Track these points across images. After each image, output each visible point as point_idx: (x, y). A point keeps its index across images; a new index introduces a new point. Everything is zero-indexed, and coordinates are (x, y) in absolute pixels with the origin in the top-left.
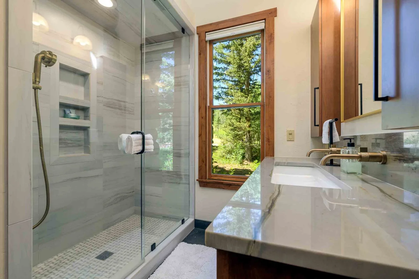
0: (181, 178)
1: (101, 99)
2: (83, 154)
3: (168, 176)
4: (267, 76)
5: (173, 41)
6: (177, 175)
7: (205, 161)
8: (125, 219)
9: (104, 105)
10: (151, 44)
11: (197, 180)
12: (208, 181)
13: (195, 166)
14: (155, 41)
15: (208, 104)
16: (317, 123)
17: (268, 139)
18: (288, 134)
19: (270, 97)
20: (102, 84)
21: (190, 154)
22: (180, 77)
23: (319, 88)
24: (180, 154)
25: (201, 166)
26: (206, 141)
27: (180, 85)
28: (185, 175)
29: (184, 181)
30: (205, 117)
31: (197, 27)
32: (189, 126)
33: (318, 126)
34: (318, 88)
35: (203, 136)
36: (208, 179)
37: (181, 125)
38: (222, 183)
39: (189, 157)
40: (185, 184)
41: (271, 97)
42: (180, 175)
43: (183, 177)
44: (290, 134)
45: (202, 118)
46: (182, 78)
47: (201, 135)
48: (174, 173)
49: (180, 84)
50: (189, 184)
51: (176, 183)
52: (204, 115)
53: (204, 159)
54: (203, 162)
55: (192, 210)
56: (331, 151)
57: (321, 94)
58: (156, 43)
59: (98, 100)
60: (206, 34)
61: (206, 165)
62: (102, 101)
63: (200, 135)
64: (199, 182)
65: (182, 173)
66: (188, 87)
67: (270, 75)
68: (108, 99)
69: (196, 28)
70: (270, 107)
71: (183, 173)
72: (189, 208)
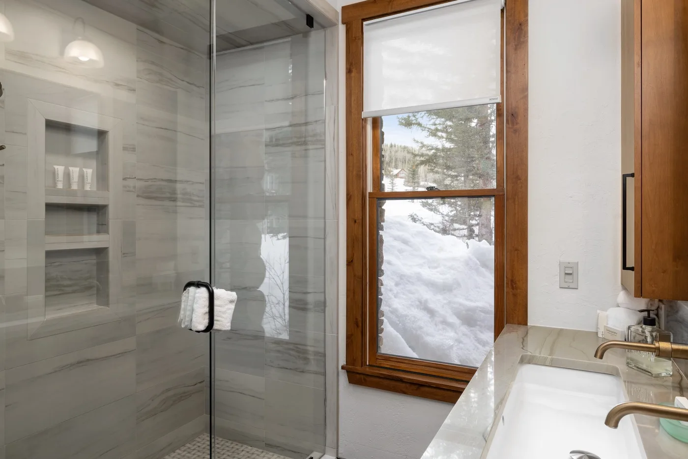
0: (306, 359)
1: (130, 183)
2: (95, 307)
3: (279, 351)
4: (510, 126)
5: (289, 39)
6: (298, 352)
7: (360, 325)
8: (184, 445)
9: (138, 196)
10: (238, 47)
11: (343, 368)
12: (368, 370)
13: (338, 334)
14: (248, 42)
15: (370, 189)
16: (630, 263)
17: (512, 281)
18: (563, 274)
19: (518, 178)
20: (134, 149)
21: (328, 304)
22: (306, 124)
23: (635, 175)
24: (306, 303)
25: (352, 335)
26: (363, 278)
27: (305, 143)
28: (316, 353)
29: (313, 366)
30: (361, 221)
31: (343, 8)
32: (325, 239)
33: (632, 269)
34: (632, 175)
35: (357, 265)
36: (369, 365)
37: (307, 237)
38: (401, 380)
39: (324, 312)
40: (316, 373)
41: (520, 179)
42: (305, 352)
43: (311, 357)
44: (566, 274)
45: (355, 222)
46: (310, 127)
47: (352, 261)
48: (291, 347)
49: (305, 141)
50: (325, 375)
51: (296, 369)
52: (358, 215)
53: (360, 319)
54: (358, 326)
55: (330, 436)
56: (658, 349)
57: (640, 189)
58: (252, 44)
59: (125, 187)
60: (365, 23)
61: (363, 334)
62: (134, 187)
63: (350, 263)
64: (347, 372)
65: (309, 348)
66: (322, 148)
67: (517, 124)
68: (146, 181)
69: (339, 11)
70: (517, 203)
71: (311, 349)
72: (325, 428)
